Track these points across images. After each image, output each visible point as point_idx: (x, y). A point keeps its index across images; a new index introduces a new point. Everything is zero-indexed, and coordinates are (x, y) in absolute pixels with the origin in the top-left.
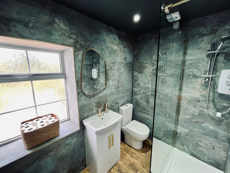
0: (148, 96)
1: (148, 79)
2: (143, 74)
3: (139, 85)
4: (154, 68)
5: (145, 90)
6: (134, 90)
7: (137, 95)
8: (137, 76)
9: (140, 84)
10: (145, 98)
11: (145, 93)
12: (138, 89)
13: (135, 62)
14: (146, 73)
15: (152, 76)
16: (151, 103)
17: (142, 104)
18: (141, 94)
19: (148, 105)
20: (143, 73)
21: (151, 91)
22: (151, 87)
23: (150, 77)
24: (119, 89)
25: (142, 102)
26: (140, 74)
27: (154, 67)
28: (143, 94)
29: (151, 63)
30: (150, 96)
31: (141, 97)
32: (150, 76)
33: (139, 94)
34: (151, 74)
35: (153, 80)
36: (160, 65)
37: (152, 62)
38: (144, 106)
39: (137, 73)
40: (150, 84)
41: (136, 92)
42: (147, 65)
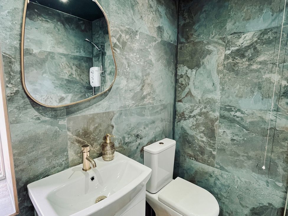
0: (213, 121)
1: (213, 80)
2: (201, 70)
3: (192, 95)
4: (228, 52)
5: (205, 107)
6: (178, 109)
7: (185, 120)
8: (187, 76)
9: (194, 92)
10: (205, 124)
11: (204, 113)
12: (187, 105)
14: (208, 67)
15: (224, 71)
16: (220, 136)
17: (196, 141)
18: (194, 116)
19: (212, 142)
20: (202, 67)
21: (221, 109)
22: (221, 98)
23: (218, 74)
24: (144, 102)
25: (197, 136)
26: (194, 71)
27: (229, 49)
28: (199, 117)
29: (220, 41)
30: (217, 120)
31: (195, 123)
32: (219, 72)
33: (190, 117)
34: (221, 68)
35: (225, 82)
36: (245, 42)
37: (223, 39)
38: (203, 144)
39: (186, 68)
40: (219, 92)
41: (183, 113)
42: (211, 47)
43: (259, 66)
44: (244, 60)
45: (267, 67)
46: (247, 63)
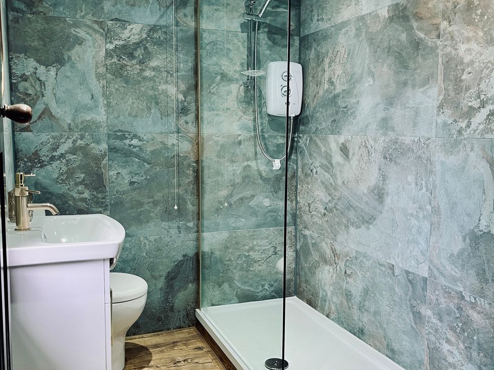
0: (98, 159)
1: (90, 90)
2: (66, 69)
3: (51, 116)
4: (111, 47)
5: (82, 138)
6: (22, 146)
7: (41, 167)
8: (38, 79)
9: (55, 109)
10: (83, 168)
11: (81, 148)
12: (44, 137)
13: (17, 10)
14: (79, 66)
15: (108, 75)
16: (113, 182)
17: (71, 203)
18: (62, 156)
19: (100, 196)
20: (68, 65)
21: (108, 138)
22: (107, 119)
23: (98, 80)
25: (71, 193)
26: (53, 71)
27: (111, 42)
28: (72, 157)
29: (96, 27)
30: (104, 156)
31: (64, 168)
32: (99, 77)
33: (53, 159)
34: (102, 70)
35: (111, 94)
36: (132, 37)
37: (100, 24)
38: (84, 204)
39: (32, 63)
40: (102, 110)
41: (36, 154)
42: (81, 33)
43: (153, 73)
44: (134, 62)
45: (162, 76)
46: (138, 67)
